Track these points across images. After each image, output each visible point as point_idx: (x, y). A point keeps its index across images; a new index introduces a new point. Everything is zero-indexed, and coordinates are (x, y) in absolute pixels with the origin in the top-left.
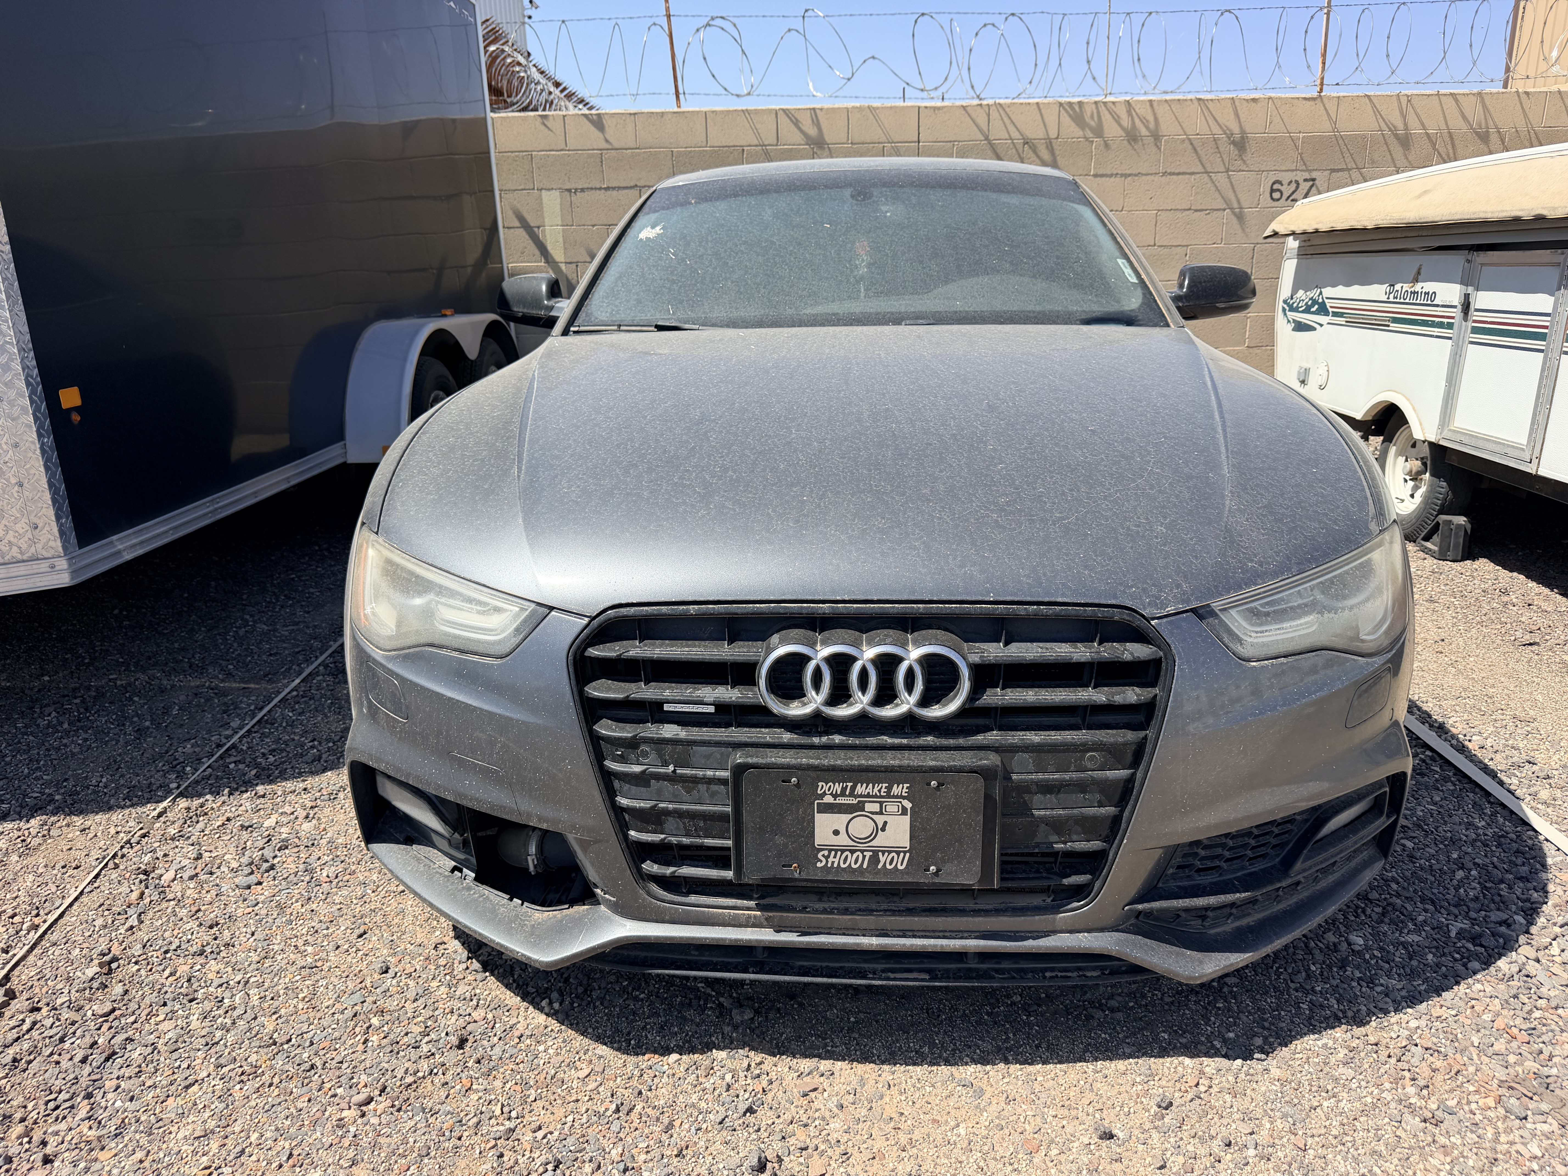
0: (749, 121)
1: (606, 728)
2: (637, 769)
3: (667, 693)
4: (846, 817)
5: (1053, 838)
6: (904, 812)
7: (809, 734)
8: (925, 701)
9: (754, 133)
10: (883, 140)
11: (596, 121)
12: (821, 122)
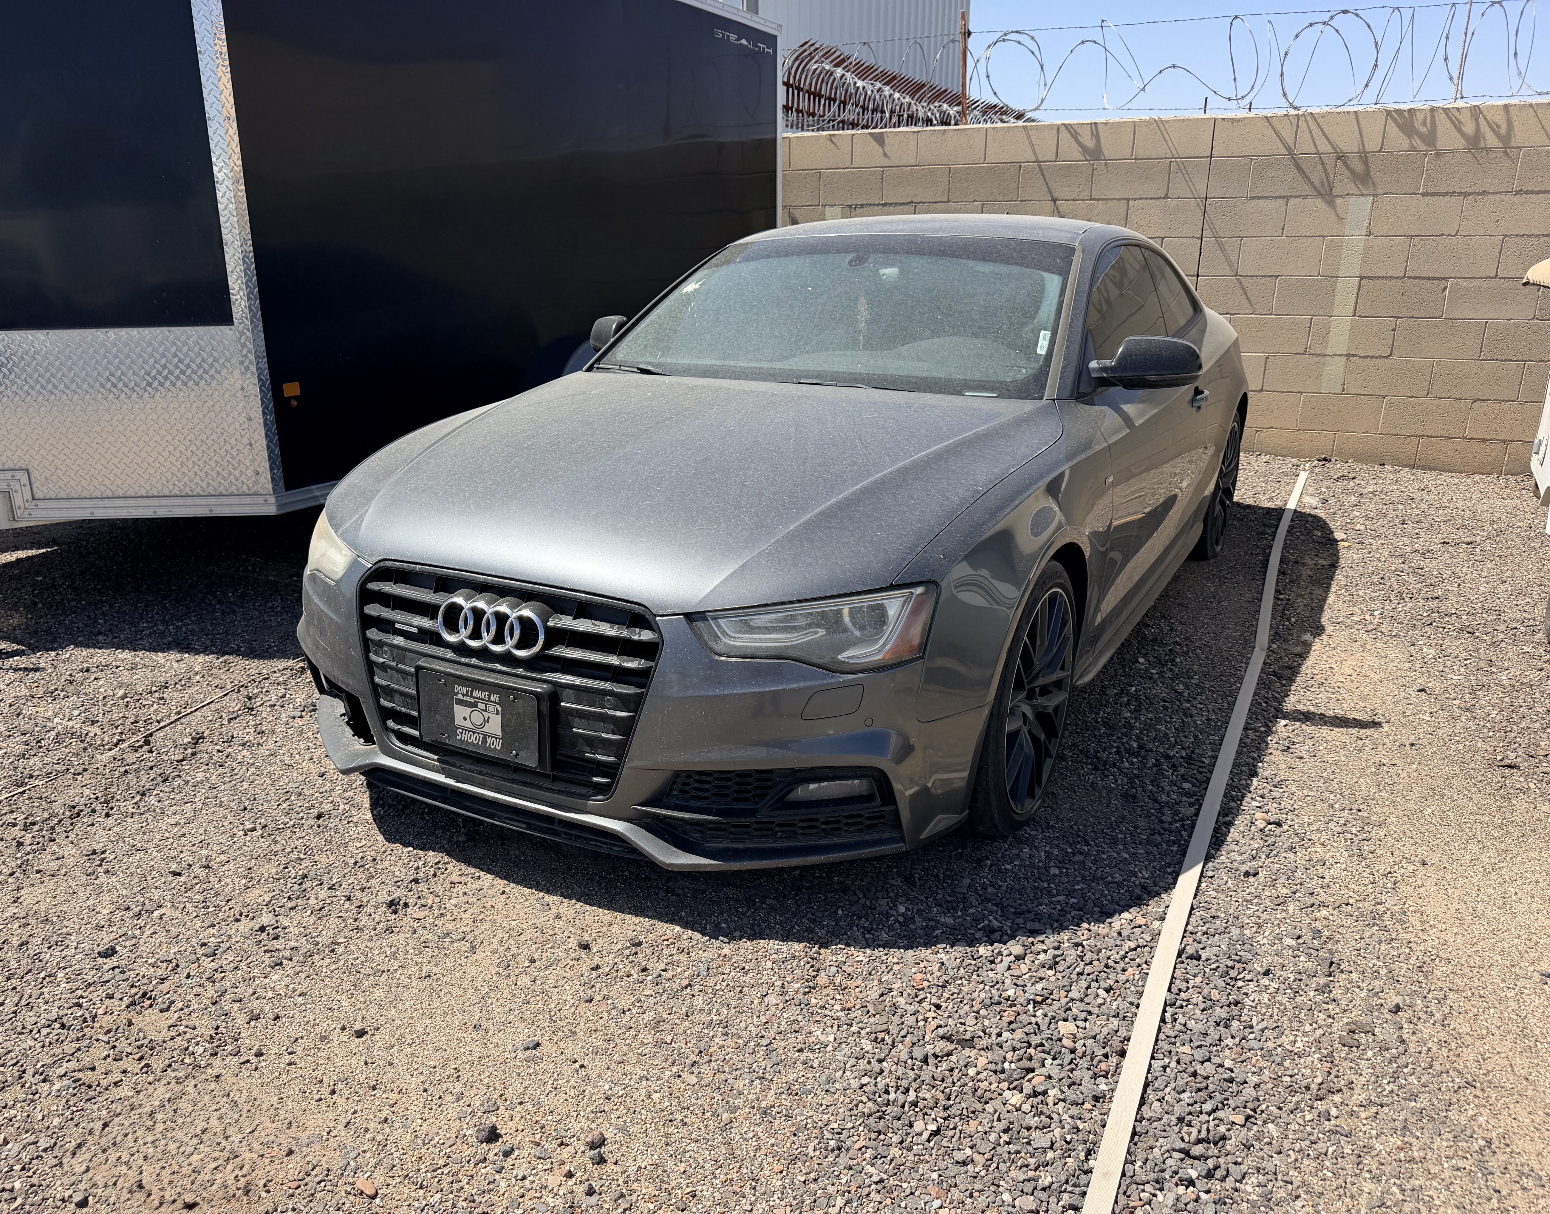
0: (1029, 137)
1: (373, 634)
2: (381, 660)
3: (398, 618)
4: (469, 710)
5: (587, 749)
6: (498, 713)
7: (461, 655)
8: (519, 646)
9: (1033, 149)
10: (1170, 156)
11: (880, 140)
12: (1101, 137)
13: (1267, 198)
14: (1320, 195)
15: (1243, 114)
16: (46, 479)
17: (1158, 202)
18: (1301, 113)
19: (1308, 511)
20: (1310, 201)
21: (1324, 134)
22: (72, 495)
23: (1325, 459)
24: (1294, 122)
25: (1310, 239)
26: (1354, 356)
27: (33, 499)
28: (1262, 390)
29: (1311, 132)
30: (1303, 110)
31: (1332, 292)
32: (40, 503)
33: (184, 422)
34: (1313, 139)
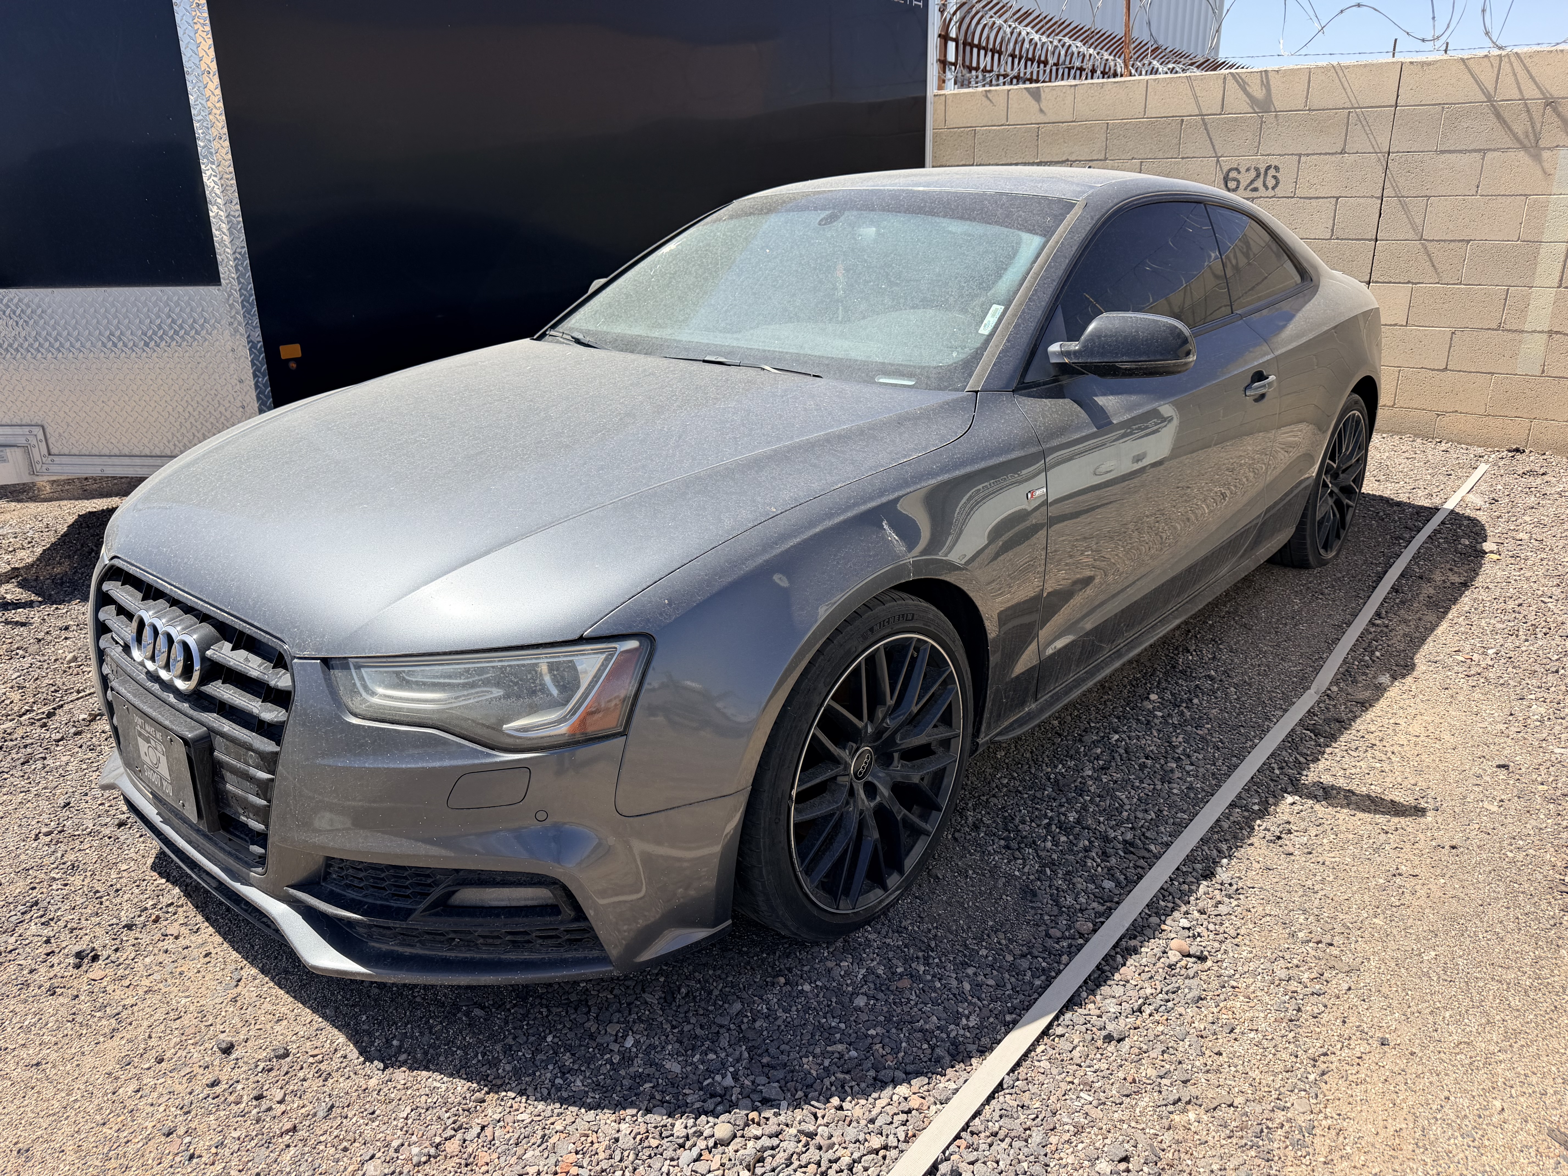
0: (1192, 87)
1: (104, 641)
4: (146, 745)
5: (241, 811)
6: (164, 755)
8: (183, 677)
9: (1197, 102)
10: (1348, 105)
11: (1036, 95)
12: (1272, 87)
13: (1460, 151)
14: (1524, 147)
15: (1439, 56)
16: (60, 435)
17: (1333, 158)
18: (1504, 53)
19: (1468, 512)
20: (1511, 154)
21: (1532, 77)
22: (84, 452)
23: (1517, 450)
24: (1496, 63)
25: (1510, 199)
26: (1557, 333)
27: (50, 454)
28: (1446, 369)
29: (1515, 75)
30: (1509, 49)
31: (1533, 260)
32: (56, 459)
33: (180, 382)
34: (1518, 83)
